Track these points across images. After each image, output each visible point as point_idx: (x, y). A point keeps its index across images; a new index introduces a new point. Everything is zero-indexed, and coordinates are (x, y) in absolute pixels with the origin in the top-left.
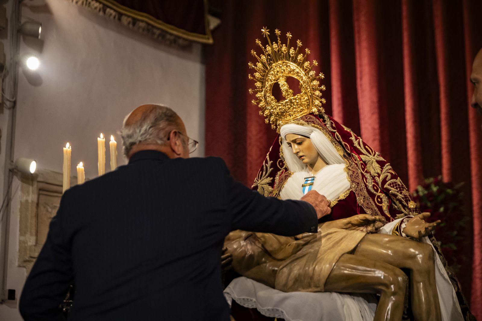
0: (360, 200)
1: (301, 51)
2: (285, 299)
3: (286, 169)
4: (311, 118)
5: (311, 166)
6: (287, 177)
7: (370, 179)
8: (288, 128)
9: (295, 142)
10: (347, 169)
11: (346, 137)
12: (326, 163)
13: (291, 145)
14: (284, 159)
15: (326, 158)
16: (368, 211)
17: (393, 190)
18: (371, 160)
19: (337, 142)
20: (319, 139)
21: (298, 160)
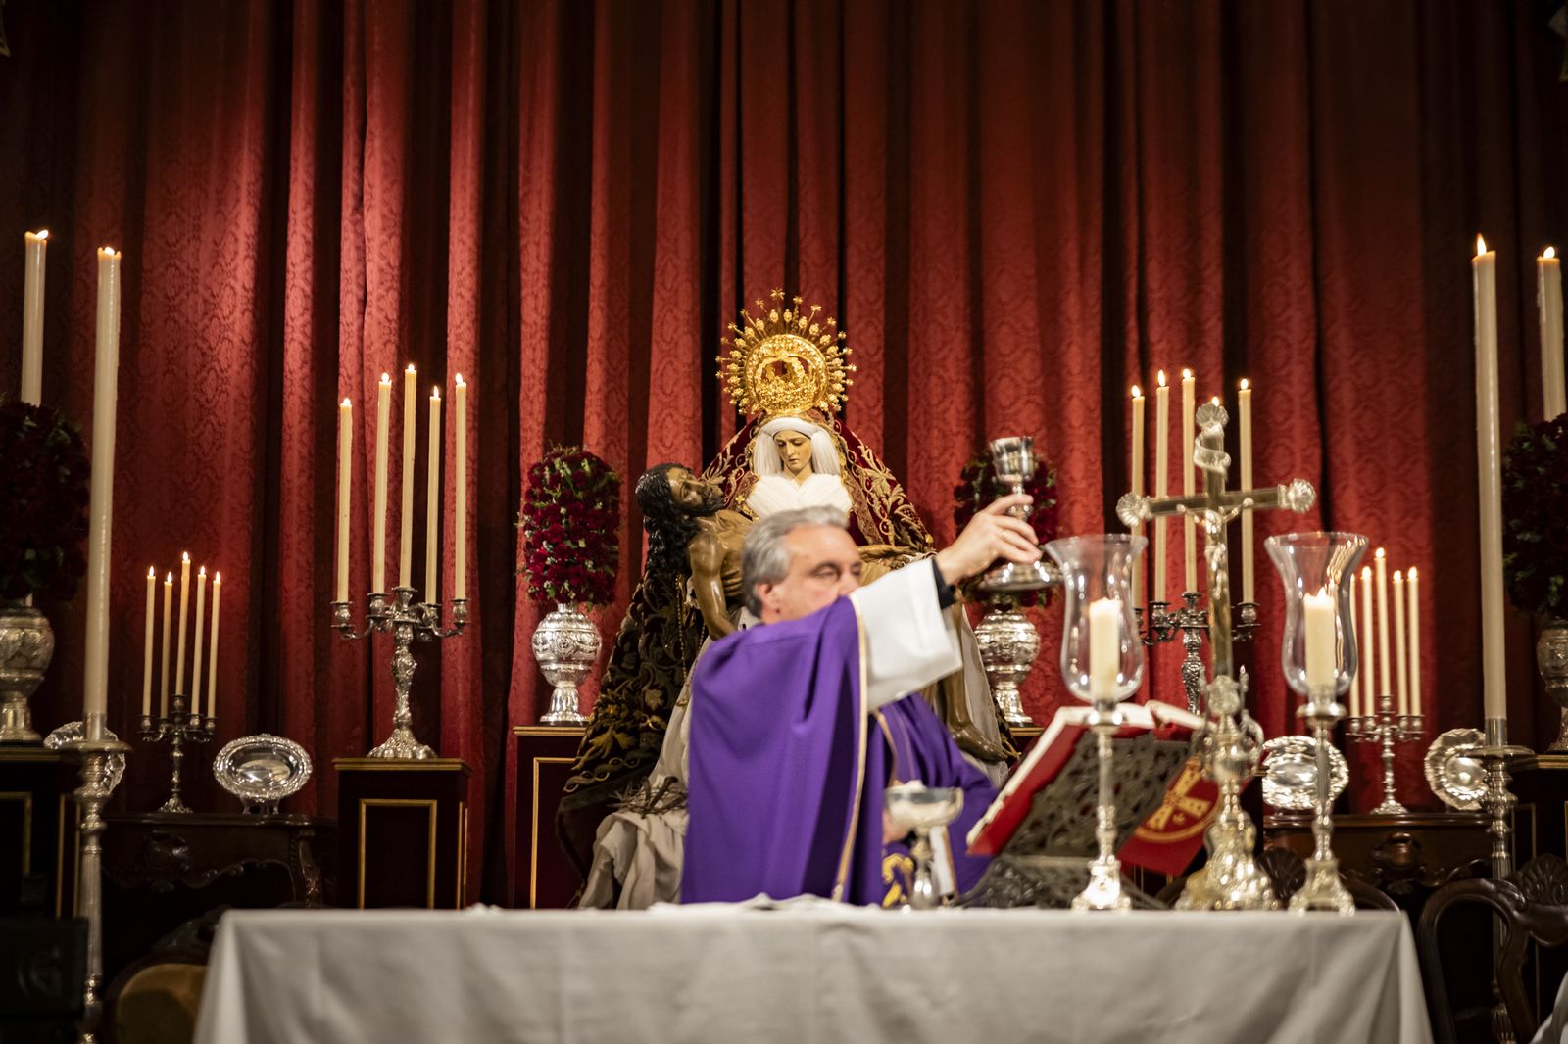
0: (862, 521)
3: (747, 468)
4: (818, 414)
5: (796, 472)
6: (753, 480)
7: (876, 501)
8: (788, 422)
9: (793, 441)
10: (845, 483)
11: (853, 444)
12: (814, 471)
13: (784, 444)
14: (750, 455)
15: (820, 465)
16: (870, 540)
17: (906, 518)
18: (880, 477)
19: (841, 449)
20: (823, 441)
21: (775, 462)
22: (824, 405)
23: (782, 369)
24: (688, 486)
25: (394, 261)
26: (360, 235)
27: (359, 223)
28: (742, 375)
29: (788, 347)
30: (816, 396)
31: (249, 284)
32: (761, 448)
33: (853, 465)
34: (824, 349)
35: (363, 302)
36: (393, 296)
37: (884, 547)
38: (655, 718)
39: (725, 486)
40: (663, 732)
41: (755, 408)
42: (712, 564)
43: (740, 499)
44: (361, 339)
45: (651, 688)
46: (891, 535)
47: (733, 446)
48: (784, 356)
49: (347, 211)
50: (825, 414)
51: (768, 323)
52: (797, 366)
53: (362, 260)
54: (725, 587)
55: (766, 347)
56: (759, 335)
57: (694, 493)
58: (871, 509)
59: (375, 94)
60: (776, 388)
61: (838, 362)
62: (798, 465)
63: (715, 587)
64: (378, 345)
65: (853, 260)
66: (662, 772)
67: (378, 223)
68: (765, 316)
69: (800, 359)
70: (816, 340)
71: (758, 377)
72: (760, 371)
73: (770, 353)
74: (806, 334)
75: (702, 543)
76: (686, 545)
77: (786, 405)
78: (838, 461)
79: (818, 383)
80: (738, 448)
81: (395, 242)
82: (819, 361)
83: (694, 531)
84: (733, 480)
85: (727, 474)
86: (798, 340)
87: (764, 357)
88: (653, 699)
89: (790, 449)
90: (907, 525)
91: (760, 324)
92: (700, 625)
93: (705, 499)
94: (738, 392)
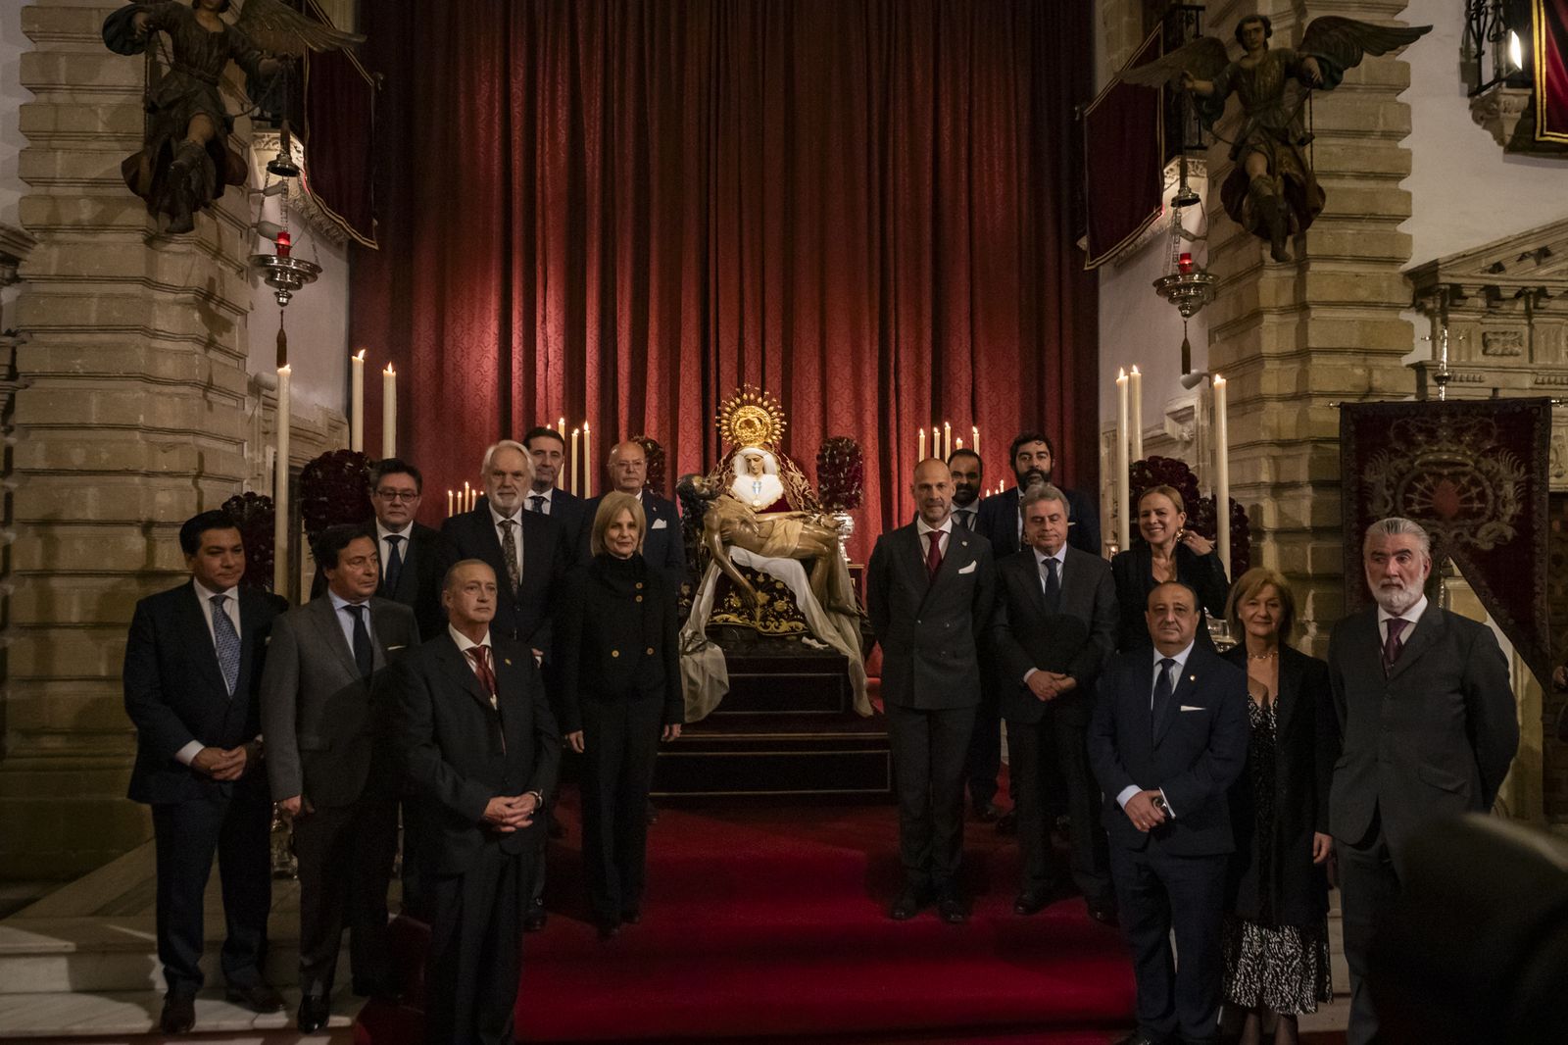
0: (788, 500)
1: (769, 399)
2: (769, 562)
3: (731, 471)
4: (767, 446)
5: (756, 474)
6: (734, 477)
7: (795, 488)
8: (752, 450)
9: (755, 459)
10: (780, 479)
11: (784, 460)
12: (764, 473)
13: (750, 460)
14: (733, 465)
15: (767, 470)
16: (792, 507)
17: (810, 496)
18: (797, 476)
19: (778, 462)
20: (769, 459)
21: (744, 469)
22: (770, 441)
23: (749, 424)
24: (703, 486)
25: (561, 346)
26: (545, 334)
27: (544, 329)
28: (728, 425)
29: (752, 413)
30: (766, 436)
31: (496, 356)
32: (738, 462)
33: (784, 471)
34: (770, 413)
35: (547, 365)
36: (560, 363)
37: (800, 513)
38: (686, 600)
39: (720, 480)
40: (691, 607)
41: (735, 442)
42: (715, 526)
43: (727, 487)
44: (546, 381)
45: (685, 584)
46: (802, 505)
47: (724, 461)
48: (750, 416)
49: (538, 324)
50: (771, 446)
51: (742, 400)
52: (757, 422)
53: (546, 346)
54: (722, 537)
55: (740, 412)
56: (739, 406)
57: (705, 489)
58: (793, 492)
59: (551, 269)
60: (746, 433)
61: (777, 420)
62: (756, 471)
63: (717, 537)
64: (554, 385)
65: (768, 348)
66: (691, 628)
67: (554, 329)
68: (739, 396)
69: (758, 418)
70: (766, 409)
71: (737, 427)
72: (738, 424)
73: (742, 414)
74: (761, 406)
75: (711, 515)
76: (702, 516)
77: (751, 442)
78: (777, 468)
79: (767, 430)
80: (727, 462)
81: (561, 338)
82: (768, 419)
83: (705, 509)
84: (724, 477)
85: (721, 474)
86: (758, 409)
87: (740, 417)
88: (685, 590)
89: (753, 463)
90: (810, 500)
91: (738, 401)
92: (709, 553)
93: (711, 492)
94: (727, 433)
